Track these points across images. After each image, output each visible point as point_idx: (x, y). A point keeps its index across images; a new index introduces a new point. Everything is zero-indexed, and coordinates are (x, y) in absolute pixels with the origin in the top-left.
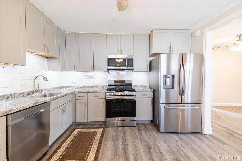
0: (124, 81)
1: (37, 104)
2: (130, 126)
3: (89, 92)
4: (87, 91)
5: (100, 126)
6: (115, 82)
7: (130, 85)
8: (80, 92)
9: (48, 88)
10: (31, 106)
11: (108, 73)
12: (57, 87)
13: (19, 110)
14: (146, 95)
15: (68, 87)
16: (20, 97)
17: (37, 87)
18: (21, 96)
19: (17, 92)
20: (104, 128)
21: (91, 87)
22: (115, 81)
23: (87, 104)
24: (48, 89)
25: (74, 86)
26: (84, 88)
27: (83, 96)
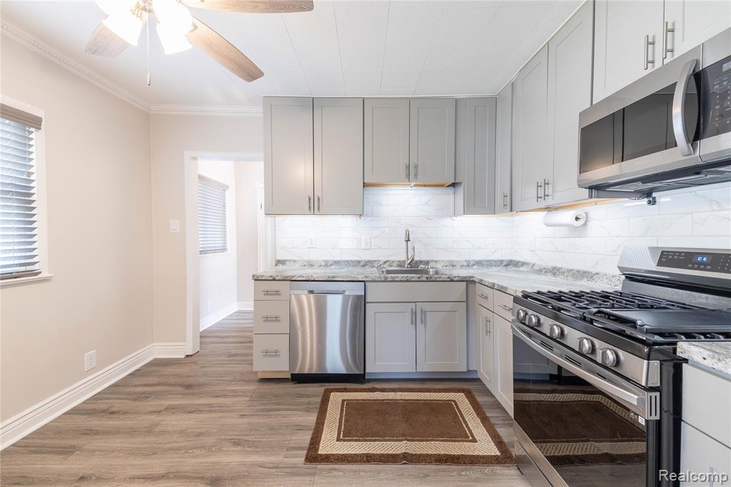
3: (493, 287)
4: (491, 281)
8: (481, 283)
9: (458, 259)
12: (488, 261)
13: (304, 279)
15: (523, 264)
19: (380, 259)
21: (572, 276)
22: (667, 257)
23: (491, 330)
24: (452, 261)
25: (534, 262)
26: (554, 274)
27: (487, 299)
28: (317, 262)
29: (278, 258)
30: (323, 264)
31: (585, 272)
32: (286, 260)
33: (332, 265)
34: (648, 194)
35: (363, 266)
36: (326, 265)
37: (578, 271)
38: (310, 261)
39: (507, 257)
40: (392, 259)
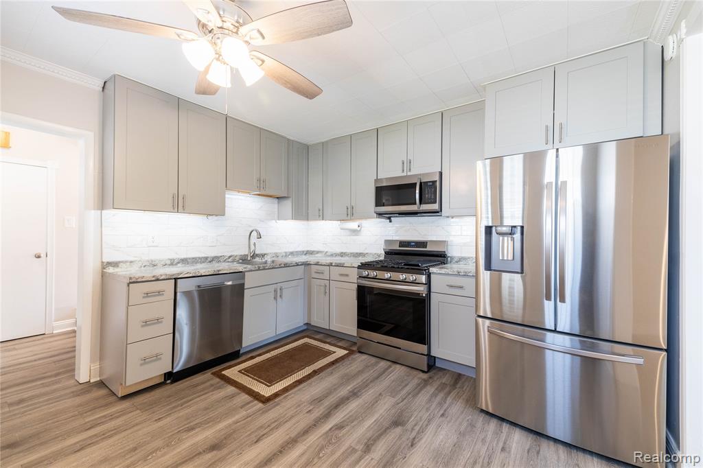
0: (424, 244)
1: (220, 272)
2: (412, 368)
3: (331, 265)
4: (328, 262)
5: (351, 346)
6: (400, 246)
7: (441, 257)
8: (317, 264)
9: (280, 251)
10: (210, 273)
11: (390, 222)
12: (296, 252)
13: (191, 275)
14: (461, 287)
15: (318, 252)
16: (228, 262)
17: (252, 248)
18: (229, 260)
19: (225, 254)
20: (353, 351)
21: (354, 256)
22: (402, 244)
23: (328, 291)
24: (277, 253)
25: (326, 250)
26: (342, 256)
27: (322, 273)
28: (160, 261)
29: (105, 260)
30: (169, 262)
31: (360, 253)
32: (120, 262)
33: (179, 263)
34: (389, 218)
35: (210, 262)
36: (172, 264)
37: (357, 253)
38: (152, 261)
39: (306, 249)
40: (235, 254)
